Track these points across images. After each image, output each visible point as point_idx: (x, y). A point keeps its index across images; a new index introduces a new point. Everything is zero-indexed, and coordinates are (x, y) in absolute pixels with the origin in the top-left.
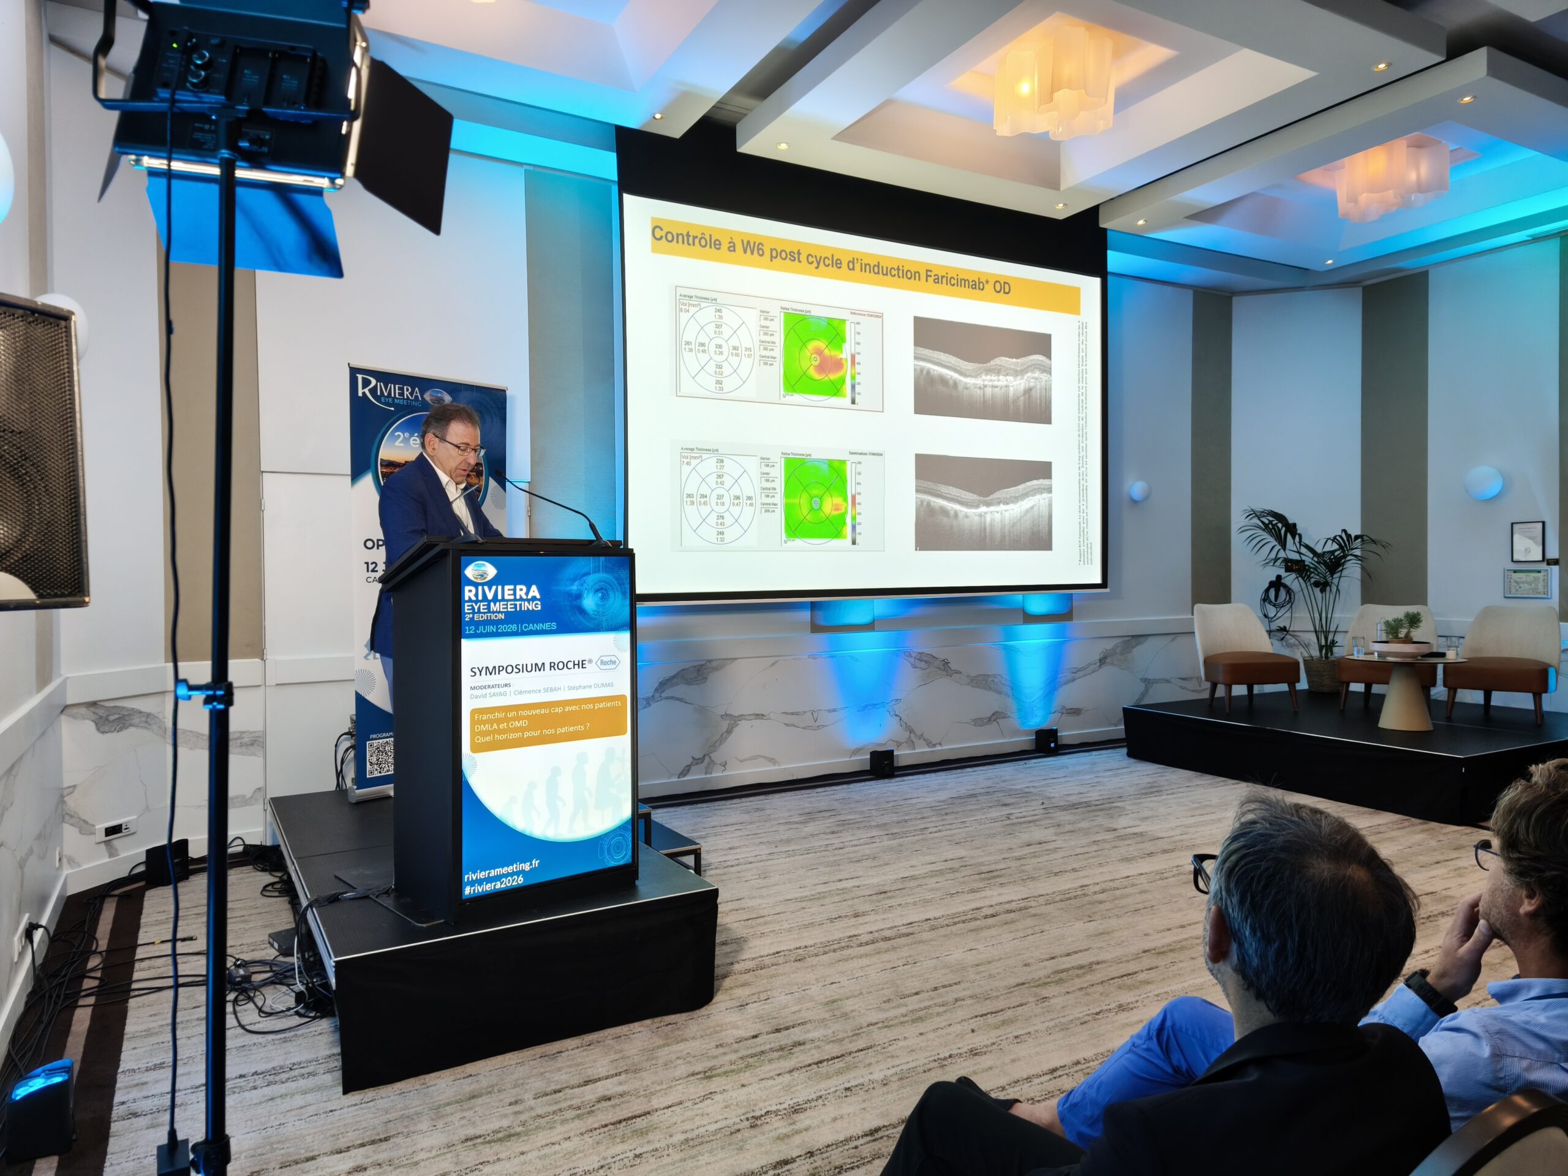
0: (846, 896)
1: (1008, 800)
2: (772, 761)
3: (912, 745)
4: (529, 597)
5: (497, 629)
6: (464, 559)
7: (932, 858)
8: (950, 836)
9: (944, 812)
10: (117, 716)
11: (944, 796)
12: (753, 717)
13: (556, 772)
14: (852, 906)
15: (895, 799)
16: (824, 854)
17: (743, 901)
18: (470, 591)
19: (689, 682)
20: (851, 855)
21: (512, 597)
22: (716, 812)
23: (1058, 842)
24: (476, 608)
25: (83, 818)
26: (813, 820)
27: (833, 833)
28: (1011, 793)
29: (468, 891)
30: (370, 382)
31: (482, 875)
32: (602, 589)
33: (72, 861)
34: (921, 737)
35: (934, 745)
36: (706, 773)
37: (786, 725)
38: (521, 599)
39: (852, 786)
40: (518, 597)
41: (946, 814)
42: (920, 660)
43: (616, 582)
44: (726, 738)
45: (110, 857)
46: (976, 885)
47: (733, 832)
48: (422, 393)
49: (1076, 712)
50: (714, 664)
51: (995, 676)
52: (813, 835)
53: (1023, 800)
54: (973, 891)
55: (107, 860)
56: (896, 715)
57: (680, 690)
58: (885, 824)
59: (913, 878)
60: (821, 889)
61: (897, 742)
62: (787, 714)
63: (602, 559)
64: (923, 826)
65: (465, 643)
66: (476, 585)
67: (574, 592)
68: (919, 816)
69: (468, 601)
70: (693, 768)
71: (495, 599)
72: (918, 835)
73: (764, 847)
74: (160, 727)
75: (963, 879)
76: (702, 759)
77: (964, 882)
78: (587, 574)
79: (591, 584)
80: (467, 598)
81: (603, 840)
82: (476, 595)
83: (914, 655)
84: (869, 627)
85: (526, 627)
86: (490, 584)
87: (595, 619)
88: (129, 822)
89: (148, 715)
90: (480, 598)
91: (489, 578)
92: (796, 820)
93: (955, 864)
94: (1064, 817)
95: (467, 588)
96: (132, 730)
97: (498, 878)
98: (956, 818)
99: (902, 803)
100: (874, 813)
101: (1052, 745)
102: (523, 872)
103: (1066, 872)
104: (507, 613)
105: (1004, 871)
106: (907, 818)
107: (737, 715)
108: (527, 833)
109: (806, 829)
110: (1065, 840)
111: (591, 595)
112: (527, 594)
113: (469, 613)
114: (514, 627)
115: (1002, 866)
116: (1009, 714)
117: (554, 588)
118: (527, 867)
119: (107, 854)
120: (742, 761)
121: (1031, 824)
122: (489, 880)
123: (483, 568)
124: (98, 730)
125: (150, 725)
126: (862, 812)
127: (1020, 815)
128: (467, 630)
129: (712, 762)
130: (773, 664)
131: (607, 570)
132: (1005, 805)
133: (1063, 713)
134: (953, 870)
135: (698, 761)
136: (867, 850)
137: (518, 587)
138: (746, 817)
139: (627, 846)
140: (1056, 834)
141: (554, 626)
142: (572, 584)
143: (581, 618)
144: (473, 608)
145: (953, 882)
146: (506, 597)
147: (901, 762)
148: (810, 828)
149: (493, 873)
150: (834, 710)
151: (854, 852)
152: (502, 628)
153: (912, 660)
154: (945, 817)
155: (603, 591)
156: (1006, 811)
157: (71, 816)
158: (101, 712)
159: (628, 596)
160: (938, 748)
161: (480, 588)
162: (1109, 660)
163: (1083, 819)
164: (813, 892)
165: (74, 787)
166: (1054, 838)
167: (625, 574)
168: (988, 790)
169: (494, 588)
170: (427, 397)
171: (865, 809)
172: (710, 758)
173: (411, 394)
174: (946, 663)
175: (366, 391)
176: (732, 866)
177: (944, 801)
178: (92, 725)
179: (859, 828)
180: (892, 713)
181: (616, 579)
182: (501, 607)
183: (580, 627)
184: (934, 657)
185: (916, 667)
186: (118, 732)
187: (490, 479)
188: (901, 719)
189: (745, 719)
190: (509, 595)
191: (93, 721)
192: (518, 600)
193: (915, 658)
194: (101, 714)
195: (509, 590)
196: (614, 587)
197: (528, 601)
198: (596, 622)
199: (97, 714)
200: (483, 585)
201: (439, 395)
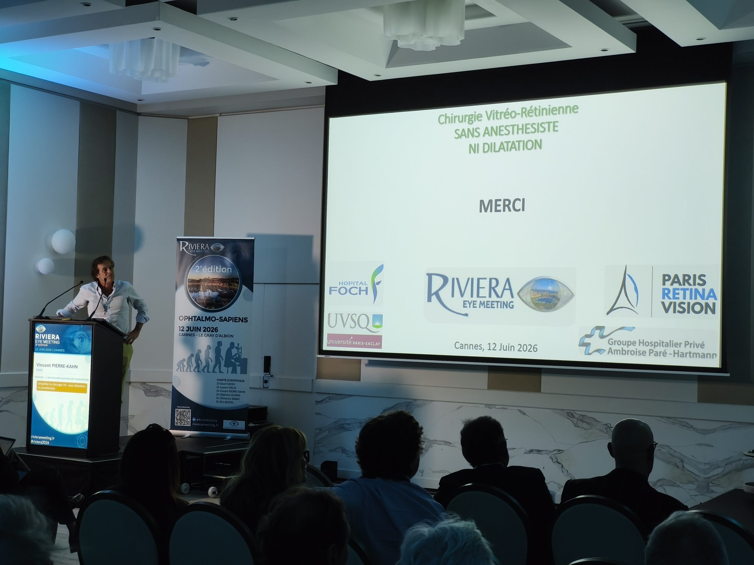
4: (56, 339)
6: (36, 324)
10: (155, 390)
12: (442, 443)
18: (37, 336)
21: (50, 339)
24: (39, 341)
29: (32, 441)
30: (186, 244)
31: (37, 437)
32: (81, 337)
40: (52, 339)
42: (582, 421)
48: (210, 246)
50: (418, 402)
63: (82, 326)
65: (35, 354)
67: (71, 338)
69: (37, 339)
71: (45, 339)
78: (76, 331)
79: (77, 336)
80: (36, 338)
81: (77, 436)
82: (39, 337)
83: (576, 416)
85: (55, 350)
86: (43, 333)
87: (79, 349)
91: (43, 331)
96: (161, 397)
97: (41, 440)
102: (49, 440)
104: (48, 345)
107: (431, 439)
108: (51, 426)
111: (77, 339)
112: (55, 338)
113: (37, 343)
114: (51, 349)
116: (678, 483)
117: (64, 336)
120: (435, 472)
122: (38, 440)
123: (42, 328)
124: (145, 394)
128: (36, 349)
130: (458, 408)
131: (84, 330)
137: (53, 335)
139: (86, 441)
141: (64, 350)
142: (70, 335)
143: (73, 348)
146: (49, 338)
152: (47, 350)
155: (82, 339)
157: (132, 428)
159: (91, 341)
161: (40, 335)
165: (133, 416)
167: (90, 332)
169: (45, 335)
170: (212, 248)
173: (204, 247)
174: (608, 427)
175: (184, 248)
178: (143, 392)
181: (87, 334)
182: (47, 342)
183: (73, 352)
184: (596, 420)
185: (578, 427)
186: (155, 396)
187: (243, 285)
188: (562, 467)
189: (437, 444)
190: (50, 338)
191: (143, 390)
192: (53, 340)
193: (578, 419)
194: (147, 388)
195: (50, 336)
196: (86, 337)
197: (55, 340)
198: (79, 350)
199: (145, 388)
200: (41, 333)
201: (218, 246)
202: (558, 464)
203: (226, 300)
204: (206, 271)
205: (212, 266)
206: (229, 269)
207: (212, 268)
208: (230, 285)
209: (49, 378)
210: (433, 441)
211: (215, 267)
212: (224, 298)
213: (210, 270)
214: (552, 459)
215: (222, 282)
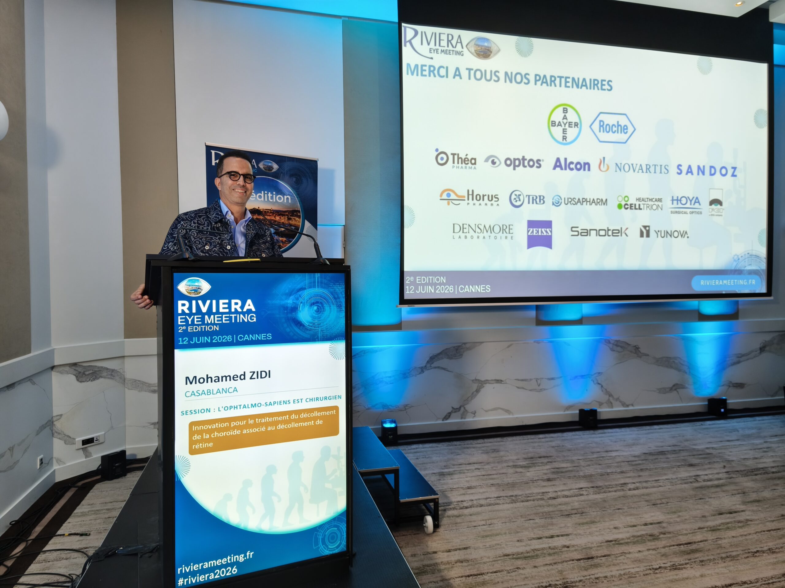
0: (557, 558)
1: (695, 461)
2: (508, 411)
3: (611, 405)
4: (245, 310)
5: (212, 340)
6: (175, 275)
7: (631, 520)
8: (648, 495)
9: (639, 467)
10: (91, 372)
11: (638, 450)
12: (494, 382)
13: (271, 470)
14: (561, 572)
15: (598, 450)
16: (541, 502)
17: (468, 551)
18: (183, 305)
19: (450, 358)
20: (563, 507)
21: (227, 310)
22: (465, 450)
23: (747, 513)
24: (190, 320)
25: (67, 434)
26: (534, 465)
27: (549, 480)
28: (695, 453)
29: (180, 582)
30: (220, 156)
31: (195, 567)
32: (317, 302)
33: (59, 461)
34: (617, 399)
35: (628, 406)
36: (462, 418)
37: (518, 388)
38: (236, 312)
39: (565, 434)
40: (233, 310)
41: (642, 470)
42: (617, 345)
43: (331, 297)
44: (476, 395)
45: (86, 458)
46: (678, 560)
47: (473, 471)
48: (257, 164)
49: (740, 386)
50: (468, 346)
51: (675, 358)
52: (533, 481)
53: (707, 461)
54: (675, 568)
55: (85, 459)
56: (599, 384)
57: (444, 362)
58: (591, 476)
59: (617, 542)
60: (536, 545)
61: (599, 402)
62: (518, 380)
63: (317, 275)
64: (622, 481)
65: (177, 352)
66: (190, 299)
67: (289, 305)
68: (619, 470)
69: (180, 315)
70: (453, 415)
71: (209, 312)
72: (619, 490)
73: (493, 489)
74: (120, 378)
75: (663, 551)
76: (459, 409)
77: (664, 555)
78: (303, 289)
79: (306, 298)
80: (180, 311)
81: (318, 531)
82: (190, 308)
83: (612, 342)
84: (579, 322)
85: (241, 338)
86: (204, 298)
87: (310, 330)
88: (99, 436)
89: (113, 371)
90: (194, 311)
91: (203, 293)
92: (521, 464)
93: (655, 530)
94: (747, 483)
95: (180, 303)
96: (101, 380)
97: (212, 570)
98: (650, 476)
99: (604, 454)
100: (582, 463)
101: (722, 410)
102: (237, 563)
103: (763, 552)
104: (222, 325)
105: (702, 544)
106: (609, 471)
107: (483, 380)
108: (242, 526)
109: (528, 474)
110: (753, 511)
111: (307, 308)
112: (242, 307)
113: (182, 326)
114: (229, 338)
115: (699, 537)
116: (687, 385)
117: (269, 302)
118: (241, 558)
119: (84, 456)
120: (486, 411)
121: (718, 489)
122: (203, 572)
123: (196, 284)
124: (78, 380)
125: (114, 376)
126: (572, 461)
127: (706, 477)
128: (181, 341)
129: (466, 411)
130: (509, 347)
131: (322, 285)
132: (691, 465)
133: (730, 386)
134: (654, 537)
135: (456, 410)
136: (575, 503)
137: (233, 301)
138: (484, 457)
139: (342, 536)
140: (744, 503)
141: (270, 336)
142: (287, 299)
143: (296, 329)
144: (187, 321)
145: (654, 552)
146: (221, 310)
147: (603, 417)
148: (531, 473)
149: (206, 565)
150: (553, 379)
151: (566, 504)
152: (216, 339)
153: (611, 346)
154: (641, 474)
155: (318, 304)
156: (693, 472)
157: (59, 434)
158: (80, 369)
159: (344, 309)
160: (631, 408)
161: (194, 302)
162: (767, 348)
163: (765, 488)
164: (528, 549)
165: (61, 415)
166: (743, 507)
167: (340, 289)
168: (674, 448)
169: (208, 302)
170: (261, 166)
171: (574, 458)
172: (465, 408)
174: (637, 348)
176: (467, 508)
177: (638, 456)
178: (74, 378)
179: (569, 477)
180: (595, 382)
181: (332, 294)
182: (216, 319)
183: (295, 337)
184: (628, 344)
185: (614, 351)
186: (92, 381)
187: (306, 221)
188: (602, 386)
189: (489, 383)
190: (224, 308)
191: (74, 375)
192: (233, 313)
193: (613, 344)
194: (80, 371)
195: (224, 304)
196: (330, 301)
197: (244, 313)
198: (311, 332)
199: (77, 370)
200: (197, 299)
201: (270, 164)
202: (599, 385)
203: (284, 239)
204: (254, 199)
205: (263, 192)
206: (287, 198)
207: (262, 195)
208: (289, 219)
209: (226, 408)
210: (484, 381)
211: (268, 194)
212: (282, 237)
213: (260, 197)
214: (593, 381)
215: (279, 215)
